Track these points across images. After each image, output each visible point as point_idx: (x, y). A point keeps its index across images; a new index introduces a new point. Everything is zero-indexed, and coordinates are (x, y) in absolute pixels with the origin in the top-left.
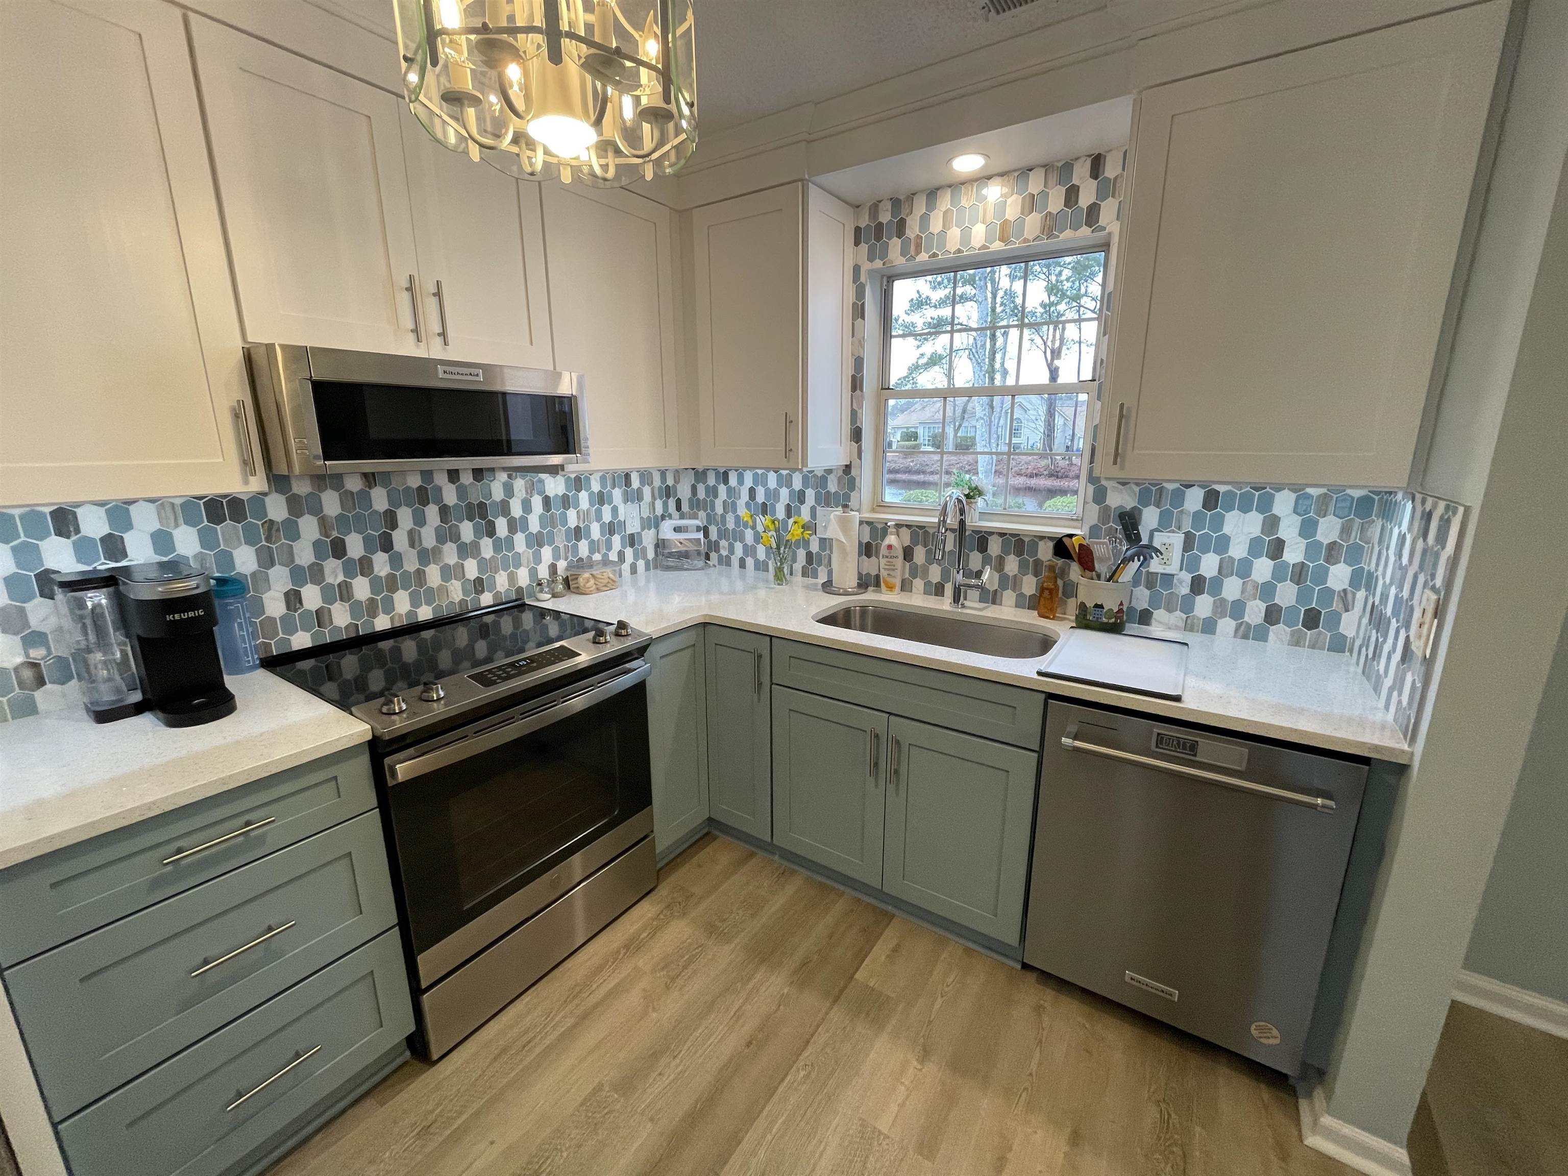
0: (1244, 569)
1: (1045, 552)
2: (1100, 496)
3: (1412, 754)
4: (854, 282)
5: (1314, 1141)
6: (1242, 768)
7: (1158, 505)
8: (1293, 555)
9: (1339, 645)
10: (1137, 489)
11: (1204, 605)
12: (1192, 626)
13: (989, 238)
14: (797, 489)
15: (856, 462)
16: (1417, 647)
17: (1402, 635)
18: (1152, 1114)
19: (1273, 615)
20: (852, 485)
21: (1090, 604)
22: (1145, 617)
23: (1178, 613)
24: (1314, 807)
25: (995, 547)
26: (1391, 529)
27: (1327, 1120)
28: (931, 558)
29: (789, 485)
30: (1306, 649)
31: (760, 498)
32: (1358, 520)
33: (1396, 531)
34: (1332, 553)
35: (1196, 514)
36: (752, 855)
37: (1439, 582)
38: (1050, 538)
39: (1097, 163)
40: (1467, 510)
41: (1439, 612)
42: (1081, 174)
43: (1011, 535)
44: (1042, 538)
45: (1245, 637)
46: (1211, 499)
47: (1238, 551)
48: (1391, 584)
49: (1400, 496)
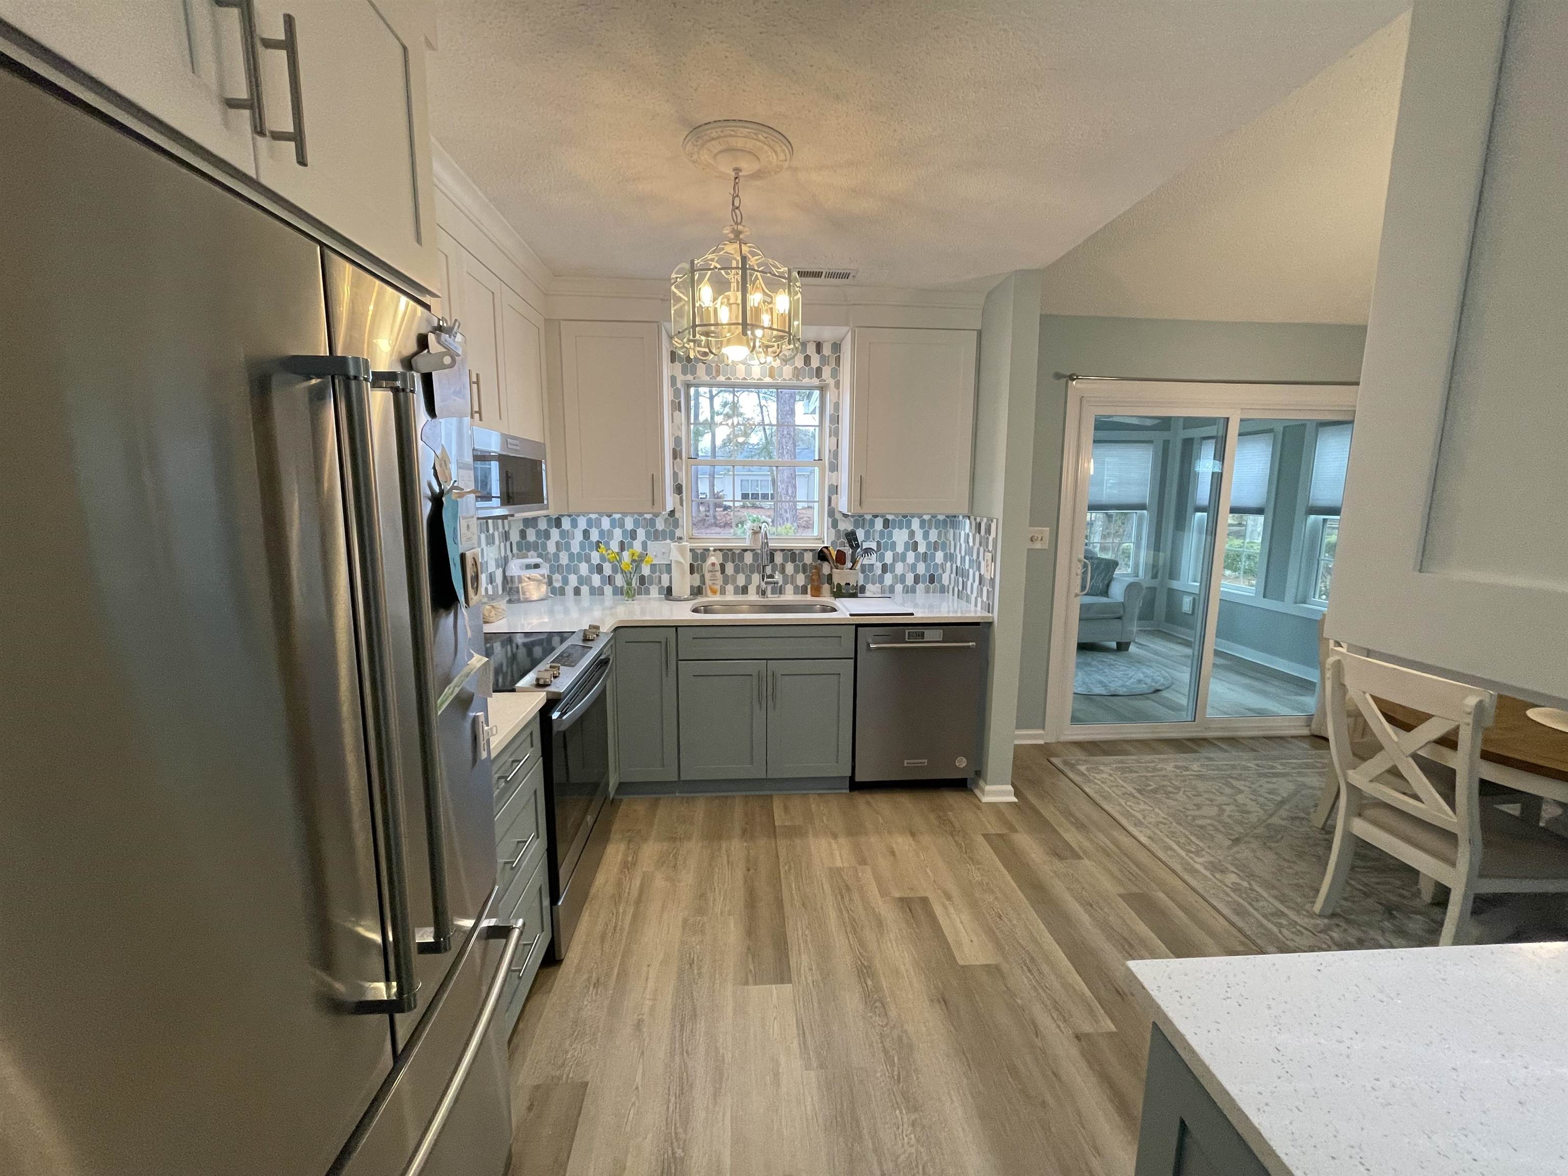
0: (903, 558)
1: (808, 558)
2: (835, 524)
3: (993, 617)
4: (672, 386)
5: (985, 799)
6: (941, 639)
7: (863, 528)
8: (922, 549)
9: (943, 590)
10: (852, 519)
11: (888, 579)
12: (884, 590)
13: (763, 374)
14: (629, 529)
15: (678, 507)
16: (987, 576)
17: (977, 574)
18: (932, 817)
19: (917, 579)
20: (676, 524)
21: (843, 584)
22: (863, 589)
23: (877, 585)
24: (969, 647)
25: (779, 558)
26: (960, 533)
27: (988, 788)
28: (737, 570)
29: (622, 526)
30: (931, 594)
31: (595, 536)
32: (943, 531)
33: (963, 533)
34: (936, 546)
35: (881, 531)
36: (658, 800)
37: (990, 548)
38: (811, 550)
39: (819, 347)
40: (997, 520)
41: (993, 559)
42: (811, 350)
43: (788, 550)
44: (806, 550)
45: (907, 592)
46: (886, 523)
47: (900, 549)
48: (966, 555)
49: (961, 518)
